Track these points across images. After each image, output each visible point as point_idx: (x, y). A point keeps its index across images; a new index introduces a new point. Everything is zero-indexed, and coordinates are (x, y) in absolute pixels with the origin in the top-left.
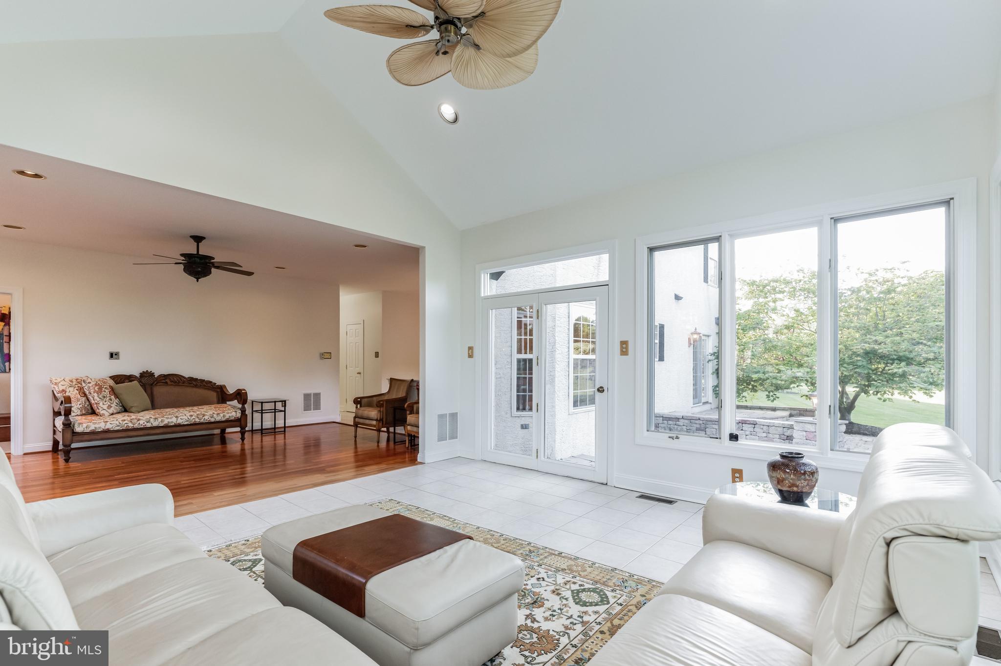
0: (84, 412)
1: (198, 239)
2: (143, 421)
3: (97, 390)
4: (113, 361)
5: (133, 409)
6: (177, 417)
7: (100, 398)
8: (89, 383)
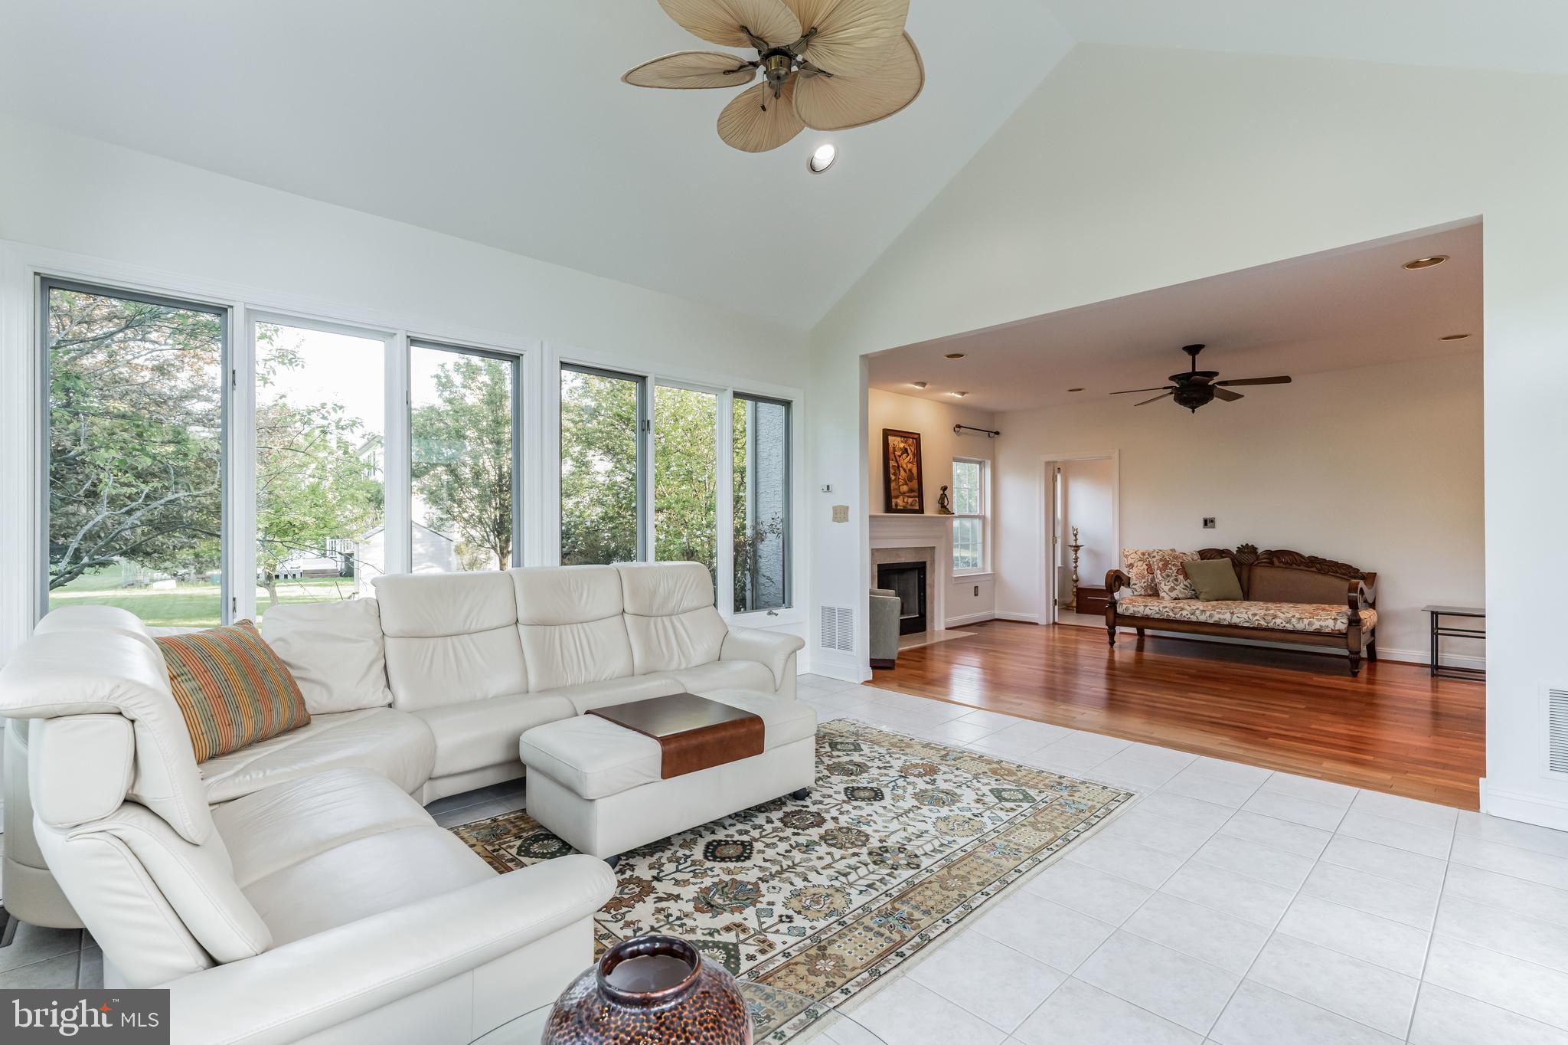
0: (1149, 592)
1: (1193, 350)
2: (1187, 612)
3: (1161, 566)
4: (1209, 530)
5: (1202, 596)
6: (1232, 613)
7: (1163, 577)
8: (1154, 557)
